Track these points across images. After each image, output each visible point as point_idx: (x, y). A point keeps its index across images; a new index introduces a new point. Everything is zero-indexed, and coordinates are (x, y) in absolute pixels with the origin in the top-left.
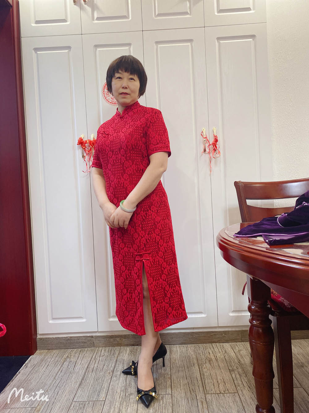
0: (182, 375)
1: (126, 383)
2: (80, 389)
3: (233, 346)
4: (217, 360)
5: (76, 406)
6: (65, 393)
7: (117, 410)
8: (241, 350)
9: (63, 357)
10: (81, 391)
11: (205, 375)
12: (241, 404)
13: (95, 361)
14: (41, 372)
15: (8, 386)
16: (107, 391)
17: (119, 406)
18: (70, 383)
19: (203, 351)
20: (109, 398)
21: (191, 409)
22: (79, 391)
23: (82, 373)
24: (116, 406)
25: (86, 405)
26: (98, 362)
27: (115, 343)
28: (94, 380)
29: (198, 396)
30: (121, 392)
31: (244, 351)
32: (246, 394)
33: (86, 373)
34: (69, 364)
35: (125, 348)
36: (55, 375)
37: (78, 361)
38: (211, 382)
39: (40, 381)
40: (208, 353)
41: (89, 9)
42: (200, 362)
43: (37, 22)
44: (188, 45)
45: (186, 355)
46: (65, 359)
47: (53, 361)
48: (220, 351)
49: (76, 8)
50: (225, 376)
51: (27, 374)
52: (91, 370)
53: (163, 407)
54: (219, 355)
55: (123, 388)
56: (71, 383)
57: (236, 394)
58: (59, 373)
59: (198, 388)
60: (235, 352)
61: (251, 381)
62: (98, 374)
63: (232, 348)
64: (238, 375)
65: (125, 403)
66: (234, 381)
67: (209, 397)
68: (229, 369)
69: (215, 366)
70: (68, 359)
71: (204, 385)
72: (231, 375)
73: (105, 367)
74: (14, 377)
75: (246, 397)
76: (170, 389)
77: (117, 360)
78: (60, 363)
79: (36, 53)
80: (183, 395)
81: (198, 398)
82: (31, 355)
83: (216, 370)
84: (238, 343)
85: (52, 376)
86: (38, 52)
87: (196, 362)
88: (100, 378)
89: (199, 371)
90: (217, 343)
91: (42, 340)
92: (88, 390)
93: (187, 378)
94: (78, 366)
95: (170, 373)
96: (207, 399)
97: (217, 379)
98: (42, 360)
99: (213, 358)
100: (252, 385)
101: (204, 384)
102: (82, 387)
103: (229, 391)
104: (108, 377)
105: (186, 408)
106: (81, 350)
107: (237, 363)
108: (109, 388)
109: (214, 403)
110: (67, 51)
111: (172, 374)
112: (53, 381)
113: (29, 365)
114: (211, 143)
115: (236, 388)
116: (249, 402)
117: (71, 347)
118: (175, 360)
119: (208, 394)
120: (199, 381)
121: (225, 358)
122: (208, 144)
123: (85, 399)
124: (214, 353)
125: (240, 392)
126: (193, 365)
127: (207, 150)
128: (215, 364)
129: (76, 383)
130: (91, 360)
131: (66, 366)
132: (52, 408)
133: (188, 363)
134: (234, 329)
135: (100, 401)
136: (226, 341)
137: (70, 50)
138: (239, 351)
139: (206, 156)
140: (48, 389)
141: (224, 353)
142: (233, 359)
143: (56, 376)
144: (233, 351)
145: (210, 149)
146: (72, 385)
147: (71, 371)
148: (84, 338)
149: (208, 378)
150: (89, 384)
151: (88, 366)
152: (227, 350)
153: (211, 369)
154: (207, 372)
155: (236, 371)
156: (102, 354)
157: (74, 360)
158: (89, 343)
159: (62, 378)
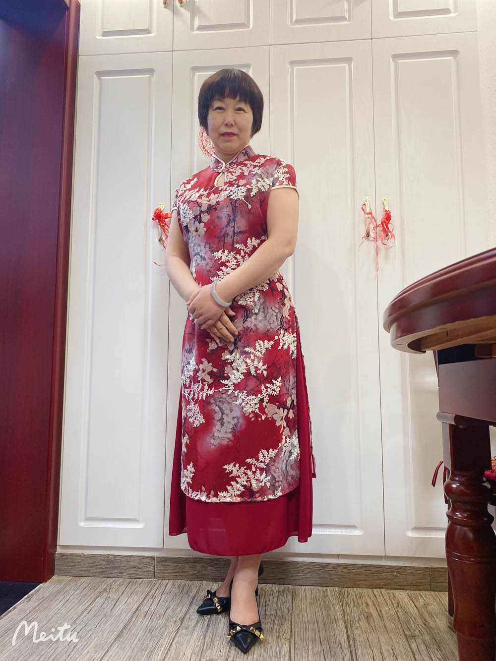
0: (312, 637)
1: (204, 641)
2: (117, 645)
3: (414, 596)
4: (381, 617)
6: (88, 649)
8: (428, 604)
9: (96, 589)
10: (118, 648)
11: (358, 640)
13: (152, 600)
14: (53, 609)
16: (166, 651)
18: (101, 633)
19: (355, 600)
22: (115, 647)
23: (125, 617)
26: (157, 602)
27: (192, 572)
28: (146, 631)
30: (193, 655)
31: (435, 606)
33: (133, 617)
34: (106, 602)
35: (211, 584)
36: (76, 616)
37: (121, 598)
38: (369, 653)
39: (48, 624)
40: (364, 603)
41: (186, 14)
42: (348, 618)
43: (105, 34)
44: (345, 66)
46: (100, 593)
48: (389, 602)
49: (168, 12)
50: (396, 644)
51: (28, 612)
52: (143, 615)
54: (385, 609)
55: (197, 649)
56: (103, 632)
58: (84, 614)
60: (418, 606)
61: (450, 657)
62: (154, 622)
63: (412, 600)
64: (422, 645)
66: (414, 655)
68: (405, 635)
69: (377, 626)
70: (105, 594)
71: (355, 658)
72: (410, 645)
73: (170, 610)
74: (3, 615)
78: (89, 598)
79: (99, 78)
82: (41, 583)
83: (378, 633)
84: (423, 593)
85: (71, 618)
86: (102, 78)
87: (341, 617)
88: (157, 628)
89: (345, 633)
90: (382, 588)
91: (64, 558)
92: (131, 647)
93: (321, 642)
94: (121, 606)
95: (289, 631)
97: (380, 649)
98: (58, 592)
99: (374, 613)
101: (354, 655)
102: (122, 641)
104: (172, 628)
106: (130, 582)
107: (423, 627)
108: (172, 647)
110: (147, 76)
111: (293, 634)
113: (35, 597)
114: (379, 223)
117: (114, 575)
120: (345, 650)
121: (397, 615)
124: (376, 605)
126: (334, 621)
127: (372, 235)
128: (378, 622)
129: (112, 633)
130: (144, 599)
131: (98, 605)
133: (325, 618)
134: (415, 565)
136: (400, 587)
137: (152, 75)
138: (425, 605)
141: (396, 605)
142: (415, 619)
143: (77, 619)
144: (413, 605)
145: (376, 233)
146: (105, 636)
147: (107, 613)
148: (138, 560)
149: (363, 647)
150: (134, 638)
151: (138, 607)
152: (401, 601)
153: (369, 631)
154: (361, 635)
155: (419, 638)
156: (167, 590)
157: (115, 597)
158: (145, 569)
159: (88, 623)
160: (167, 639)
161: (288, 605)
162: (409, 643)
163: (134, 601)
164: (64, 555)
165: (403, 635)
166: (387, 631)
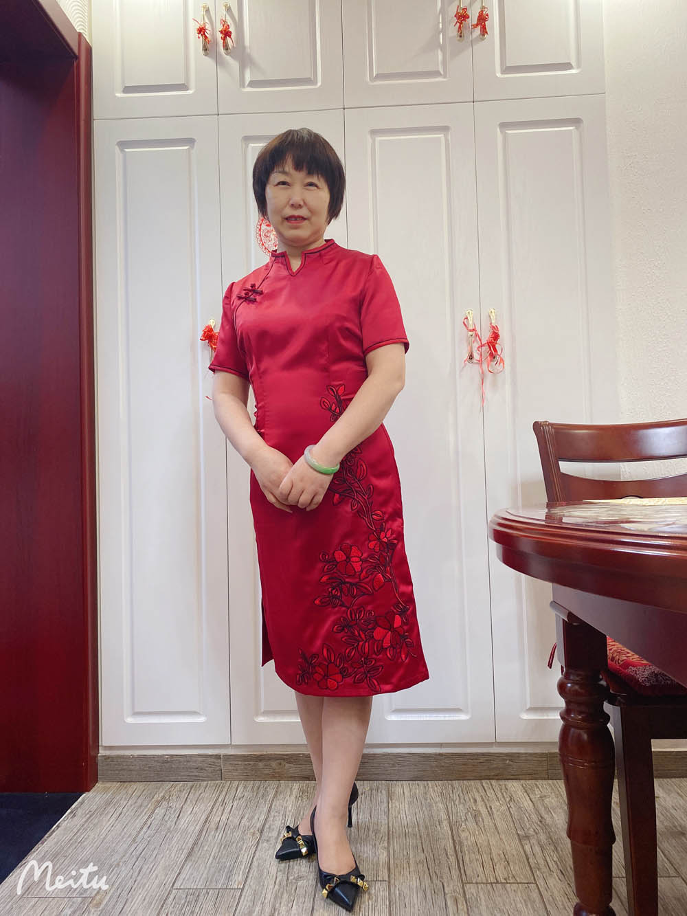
0: (413, 844)
2: (190, 865)
4: (491, 814)
5: (180, 898)
6: (156, 872)
7: (268, 910)
8: (545, 796)
9: (153, 798)
10: (191, 869)
11: (466, 844)
12: (542, 906)
13: (222, 808)
14: (105, 826)
15: (34, 852)
16: (247, 870)
17: (272, 900)
18: (168, 852)
19: (461, 795)
20: (251, 884)
21: (432, 912)
22: (187, 867)
23: (193, 831)
24: (266, 901)
25: (201, 897)
26: (229, 810)
27: (267, 771)
28: (220, 847)
29: (448, 886)
30: (279, 873)
31: (552, 799)
32: (554, 885)
33: (203, 831)
34: (167, 812)
35: (290, 785)
36: (134, 833)
37: (185, 807)
38: (477, 860)
39: (103, 844)
40: (472, 800)
41: (233, 64)
42: (454, 818)
43: (127, 90)
44: (439, 138)
45: (423, 802)
46: (158, 802)
47: (131, 805)
48: (499, 795)
49: (209, 62)
50: (508, 847)
51: (75, 830)
52: (214, 828)
53: (370, 907)
54: (495, 805)
56: (170, 850)
57: (533, 886)
58: (144, 830)
59: (447, 869)
60: (533, 800)
61: (567, 859)
62: (228, 835)
63: (526, 792)
64: (536, 847)
65: (285, 896)
66: (528, 859)
67: (471, 889)
68: (518, 835)
69: (486, 827)
70: (165, 803)
71: (461, 866)
72: (523, 847)
73: (244, 821)
74: (46, 836)
75: (553, 893)
76: (386, 871)
77: (271, 807)
78: (146, 810)
79: (122, 150)
80: (414, 883)
81: (446, 892)
82: (83, 793)
83: (488, 835)
84: (540, 783)
85: (129, 837)
86: (127, 150)
87: (445, 818)
88: (233, 843)
89: (450, 837)
90: (493, 779)
91: (109, 760)
92: (206, 867)
93: (423, 850)
94: (186, 819)
95: (386, 838)
96: (467, 893)
97: (490, 854)
98: (108, 803)
99: (483, 810)
100: (569, 869)
101: (461, 862)
102: (194, 861)
103: (518, 879)
104: (250, 842)
105: (419, 910)
106: (193, 786)
107: (537, 824)
108: (253, 863)
109: (483, 903)
110: (186, 148)
111: (391, 842)
112: (131, 845)
113: (80, 812)
114: (484, 342)
115: (532, 872)
116: (560, 903)
117: (173, 779)
118: (399, 813)
119: (469, 883)
120: (450, 857)
121: (510, 811)
122: (477, 342)
123: (200, 884)
124: (486, 801)
125: (541, 883)
126: (438, 823)
127: (476, 356)
129: (181, 851)
130: (213, 808)
131: (159, 817)
132: (127, 900)
134: (530, 751)
135: (232, 889)
136: (512, 777)
137: (193, 147)
138: (542, 798)
139: (474, 369)
140: (119, 862)
141: (508, 800)
142: (530, 815)
143: (137, 836)
144: (528, 798)
145: (481, 355)
146: (173, 855)
147: (171, 827)
148: (200, 759)
149: (471, 852)
150: (208, 855)
151: (207, 819)
152: (514, 796)
153: (477, 833)
154: (469, 838)
155: (534, 838)
156: (239, 794)
157: (177, 806)
158: (210, 770)
159: (150, 840)
160: (246, 855)
161: (384, 806)
162: (522, 845)
163: (201, 810)
164: (109, 758)
165: (516, 836)
166: (498, 833)
